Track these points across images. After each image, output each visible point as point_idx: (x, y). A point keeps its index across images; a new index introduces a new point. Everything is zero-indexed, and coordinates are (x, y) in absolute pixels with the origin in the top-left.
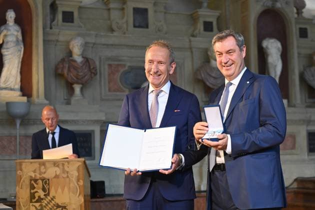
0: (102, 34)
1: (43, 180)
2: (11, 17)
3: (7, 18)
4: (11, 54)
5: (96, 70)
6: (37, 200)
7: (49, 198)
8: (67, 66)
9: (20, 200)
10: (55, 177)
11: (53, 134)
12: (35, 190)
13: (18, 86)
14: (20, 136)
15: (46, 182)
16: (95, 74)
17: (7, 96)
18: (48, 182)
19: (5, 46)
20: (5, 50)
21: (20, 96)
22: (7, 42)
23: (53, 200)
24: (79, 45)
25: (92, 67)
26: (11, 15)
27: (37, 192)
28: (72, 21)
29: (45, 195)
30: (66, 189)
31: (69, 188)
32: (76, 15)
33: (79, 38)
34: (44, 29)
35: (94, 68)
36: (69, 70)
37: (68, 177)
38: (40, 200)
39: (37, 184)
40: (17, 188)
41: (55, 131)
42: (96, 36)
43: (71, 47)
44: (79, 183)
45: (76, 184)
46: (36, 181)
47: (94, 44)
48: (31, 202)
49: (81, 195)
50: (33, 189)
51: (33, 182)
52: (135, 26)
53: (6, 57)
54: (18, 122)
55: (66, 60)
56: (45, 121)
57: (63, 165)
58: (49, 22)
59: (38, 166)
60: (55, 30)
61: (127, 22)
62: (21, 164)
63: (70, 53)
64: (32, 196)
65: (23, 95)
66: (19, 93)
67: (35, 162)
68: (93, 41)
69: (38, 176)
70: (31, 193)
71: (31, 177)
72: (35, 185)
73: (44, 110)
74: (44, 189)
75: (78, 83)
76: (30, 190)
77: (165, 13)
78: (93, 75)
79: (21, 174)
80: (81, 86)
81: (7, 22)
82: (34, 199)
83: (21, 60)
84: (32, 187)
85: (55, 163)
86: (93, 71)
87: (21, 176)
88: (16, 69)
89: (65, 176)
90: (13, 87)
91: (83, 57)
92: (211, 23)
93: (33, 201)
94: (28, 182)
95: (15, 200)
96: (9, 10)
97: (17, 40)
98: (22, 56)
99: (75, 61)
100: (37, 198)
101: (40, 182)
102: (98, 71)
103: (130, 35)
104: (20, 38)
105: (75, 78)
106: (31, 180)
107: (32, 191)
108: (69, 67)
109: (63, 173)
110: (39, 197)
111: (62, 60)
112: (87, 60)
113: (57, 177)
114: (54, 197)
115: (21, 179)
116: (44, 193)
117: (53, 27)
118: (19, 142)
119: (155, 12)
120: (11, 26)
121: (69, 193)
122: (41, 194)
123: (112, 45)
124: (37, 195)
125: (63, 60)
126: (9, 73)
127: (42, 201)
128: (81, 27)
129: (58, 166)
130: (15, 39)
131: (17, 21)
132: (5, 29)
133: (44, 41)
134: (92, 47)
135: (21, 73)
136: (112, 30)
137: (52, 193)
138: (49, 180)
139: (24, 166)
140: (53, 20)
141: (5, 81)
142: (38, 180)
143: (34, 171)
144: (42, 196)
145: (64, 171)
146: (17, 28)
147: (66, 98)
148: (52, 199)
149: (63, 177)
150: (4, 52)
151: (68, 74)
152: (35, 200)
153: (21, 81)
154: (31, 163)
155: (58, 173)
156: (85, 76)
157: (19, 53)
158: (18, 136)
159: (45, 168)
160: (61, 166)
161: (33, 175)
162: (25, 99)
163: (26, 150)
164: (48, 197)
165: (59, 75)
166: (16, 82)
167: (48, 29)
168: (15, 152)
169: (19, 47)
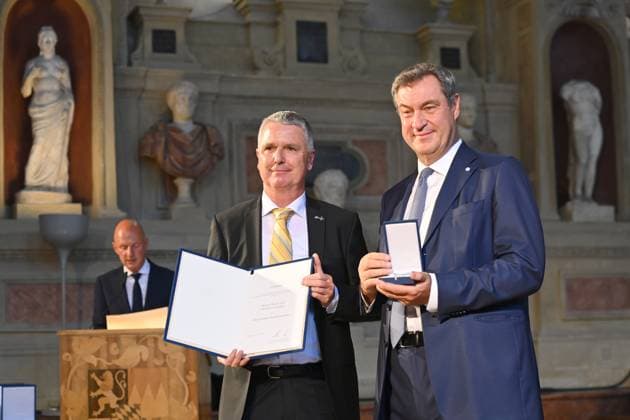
0: (233, 75)
1: (114, 370)
2: (48, 42)
3: (39, 44)
4: (50, 117)
5: (222, 150)
6: (102, 413)
7: (127, 408)
8: (163, 140)
9: (68, 412)
10: (139, 366)
11: (137, 276)
12: (99, 392)
13: (63, 182)
14: (67, 284)
15: (120, 374)
16: (221, 158)
17: (41, 202)
18: (124, 376)
19: (35, 101)
20: (36, 110)
21: (67, 202)
22: (42, 93)
23: (136, 413)
24: (187, 97)
25: (212, 144)
26: (48, 39)
27: (102, 396)
28: (172, 50)
29: (118, 402)
30: (161, 391)
31: (168, 389)
32: (180, 37)
33: (187, 83)
34: (115, 65)
35: (216, 145)
36: (167, 150)
37: (165, 365)
38: (108, 412)
39: (102, 380)
40: (63, 387)
41: (141, 271)
42: (222, 79)
43: (170, 102)
44: (188, 377)
45: (182, 379)
46: (100, 373)
47: (218, 96)
48: (91, 416)
49: (192, 402)
50: (95, 391)
51: (93, 376)
52: (300, 59)
53: (39, 122)
54: (64, 255)
55: (160, 128)
56: (119, 251)
57: (156, 339)
58: (125, 52)
59: (105, 342)
60: (139, 69)
61: (284, 50)
62: (69, 339)
63: (169, 115)
64: (93, 404)
65: (75, 200)
66: (65, 196)
67: (97, 336)
68: (217, 90)
69: (105, 364)
70: (90, 397)
71: (90, 365)
72: (99, 383)
73: (117, 228)
74: (117, 391)
75: (184, 175)
76: (89, 393)
77: (362, 32)
78: (215, 159)
79: (70, 359)
80: (190, 181)
81: (41, 53)
82: (97, 410)
83: (68, 129)
84: (93, 386)
85: (140, 337)
86: (217, 151)
87: (69, 363)
88: (60, 147)
89: (159, 362)
90: (52, 185)
91: (195, 123)
92: (456, 51)
93: (95, 414)
94: (83, 376)
95: (56, 414)
96: (44, 28)
97: (62, 90)
98: (71, 121)
99: (178, 131)
100: (102, 409)
101: (109, 375)
102: (226, 151)
103: (292, 78)
104: (67, 84)
105: (179, 166)
106: (90, 372)
107: (93, 394)
108: (166, 143)
109: (156, 356)
110: (107, 406)
111: (152, 128)
112: (202, 129)
113: (142, 364)
114: (137, 406)
115: (70, 369)
116: (117, 399)
117: (135, 62)
118: (67, 296)
119: (342, 29)
120: (49, 61)
121: (168, 397)
122: (111, 399)
123: (254, 97)
124: (102, 402)
125: (154, 130)
126: (44, 155)
127: (114, 415)
128: (191, 62)
129: (145, 343)
130: (56, 87)
131: (61, 50)
132: (37, 66)
133: (116, 90)
134: (214, 102)
135: (70, 155)
136: (255, 68)
137: (133, 399)
138: (126, 371)
139: (75, 343)
140: (133, 48)
141: (37, 172)
142: (104, 371)
143: (97, 354)
144: (114, 405)
145: (157, 354)
146: (61, 64)
147: (160, 205)
148: (133, 411)
149: (156, 366)
150: (35, 113)
151: (165, 158)
152: (99, 413)
153: (70, 172)
154: (91, 336)
155: (145, 357)
156: (199, 161)
157: (65, 115)
158: (64, 283)
159: (119, 347)
160: (151, 343)
161: (94, 361)
162: (77, 208)
163: (80, 312)
164: (125, 406)
165: (145, 160)
166: (58, 174)
167: (124, 66)
168: (58, 317)
169: (66, 103)
